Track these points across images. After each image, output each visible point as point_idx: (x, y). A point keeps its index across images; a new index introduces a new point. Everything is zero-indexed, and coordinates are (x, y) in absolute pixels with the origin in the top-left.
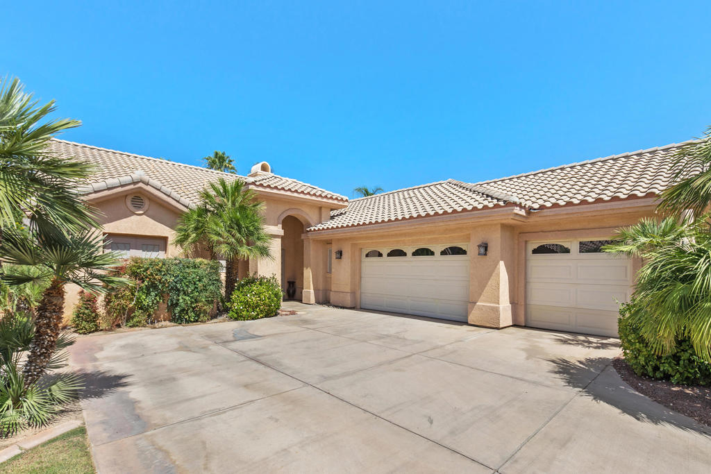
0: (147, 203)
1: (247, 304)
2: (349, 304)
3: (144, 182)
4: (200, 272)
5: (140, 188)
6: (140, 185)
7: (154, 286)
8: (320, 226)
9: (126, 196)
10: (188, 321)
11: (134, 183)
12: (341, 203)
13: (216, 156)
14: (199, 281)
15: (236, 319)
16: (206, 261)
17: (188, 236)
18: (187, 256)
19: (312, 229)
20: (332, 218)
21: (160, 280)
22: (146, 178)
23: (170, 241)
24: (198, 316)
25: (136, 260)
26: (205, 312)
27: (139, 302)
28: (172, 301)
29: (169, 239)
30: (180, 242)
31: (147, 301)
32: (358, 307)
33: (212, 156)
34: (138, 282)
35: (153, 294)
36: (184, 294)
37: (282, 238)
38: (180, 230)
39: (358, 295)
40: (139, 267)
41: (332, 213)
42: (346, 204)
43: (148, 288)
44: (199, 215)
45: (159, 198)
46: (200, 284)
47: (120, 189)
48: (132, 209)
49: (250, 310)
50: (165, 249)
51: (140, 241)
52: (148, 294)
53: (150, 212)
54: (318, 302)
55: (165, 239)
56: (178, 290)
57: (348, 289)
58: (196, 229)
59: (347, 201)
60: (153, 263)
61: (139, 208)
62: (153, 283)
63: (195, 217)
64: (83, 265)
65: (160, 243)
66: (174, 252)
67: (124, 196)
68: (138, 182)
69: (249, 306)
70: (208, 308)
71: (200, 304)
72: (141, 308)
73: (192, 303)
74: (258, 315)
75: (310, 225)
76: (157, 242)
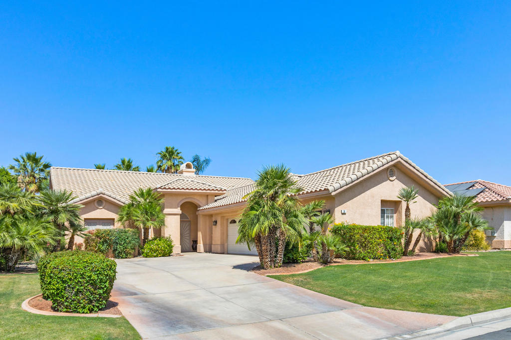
0: (104, 202)
1: (151, 249)
2: (219, 251)
3: (103, 194)
4: (128, 234)
5: (101, 196)
6: (101, 195)
7: (106, 241)
8: (207, 207)
9: (94, 201)
10: (122, 258)
11: (98, 195)
12: (221, 192)
13: (167, 151)
14: (127, 239)
15: (146, 257)
16: (131, 230)
17: (123, 217)
18: (124, 227)
19: (202, 208)
20: (216, 201)
21: (108, 239)
22: (103, 192)
23: (116, 220)
24: (127, 255)
25: (98, 230)
26: (130, 254)
27: (99, 248)
28: (114, 248)
29: (115, 220)
30: (120, 220)
31: (103, 248)
32: (226, 252)
33: (164, 150)
34: (99, 239)
35: (105, 245)
36: (120, 245)
37: (181, 215)
38: (120, 215)
39: (226, 246)
40: (99, 233)
41: (216, 198)
42: (225, 192)
43: (103, 242)
44: (129, 207)
45: (110, 200)
46: (127, 240)
47: (92, 198)
48: (97, 206)
49: (153, 252)
50: (114, 225)
51: (101, 221)
52: (103, 245)
53: (106, 208)
54: (206, 251)
55: (113, 219)
56: (117, 243)
57: (219, 243)
58: (127, 214)
59: (225, 190)
60: (105, 231)
61: (101, 206)
62: (105, 240)
63: (127, 209)
64: (79, 231)
65: (111, 221)
66: (118, 225)
67: (93, 201)
68: (100, 194)
69: (153, 250)
70: (132, 252)
71: (128, 250)
72: (100, 251)
73: (124, 249)
74: (157, 255)
75: (200, 207)
76: (110, 221)
